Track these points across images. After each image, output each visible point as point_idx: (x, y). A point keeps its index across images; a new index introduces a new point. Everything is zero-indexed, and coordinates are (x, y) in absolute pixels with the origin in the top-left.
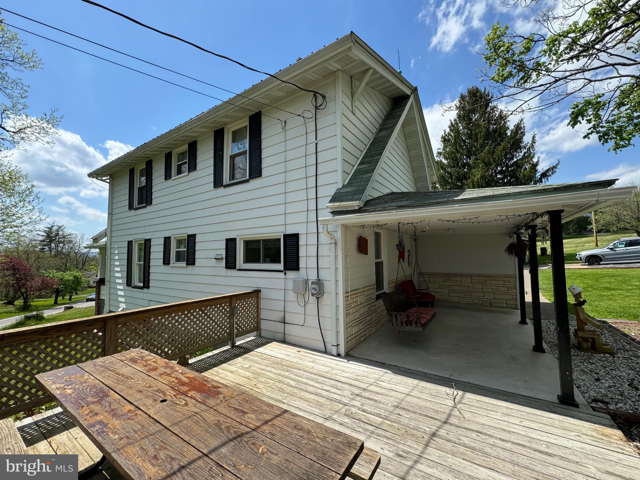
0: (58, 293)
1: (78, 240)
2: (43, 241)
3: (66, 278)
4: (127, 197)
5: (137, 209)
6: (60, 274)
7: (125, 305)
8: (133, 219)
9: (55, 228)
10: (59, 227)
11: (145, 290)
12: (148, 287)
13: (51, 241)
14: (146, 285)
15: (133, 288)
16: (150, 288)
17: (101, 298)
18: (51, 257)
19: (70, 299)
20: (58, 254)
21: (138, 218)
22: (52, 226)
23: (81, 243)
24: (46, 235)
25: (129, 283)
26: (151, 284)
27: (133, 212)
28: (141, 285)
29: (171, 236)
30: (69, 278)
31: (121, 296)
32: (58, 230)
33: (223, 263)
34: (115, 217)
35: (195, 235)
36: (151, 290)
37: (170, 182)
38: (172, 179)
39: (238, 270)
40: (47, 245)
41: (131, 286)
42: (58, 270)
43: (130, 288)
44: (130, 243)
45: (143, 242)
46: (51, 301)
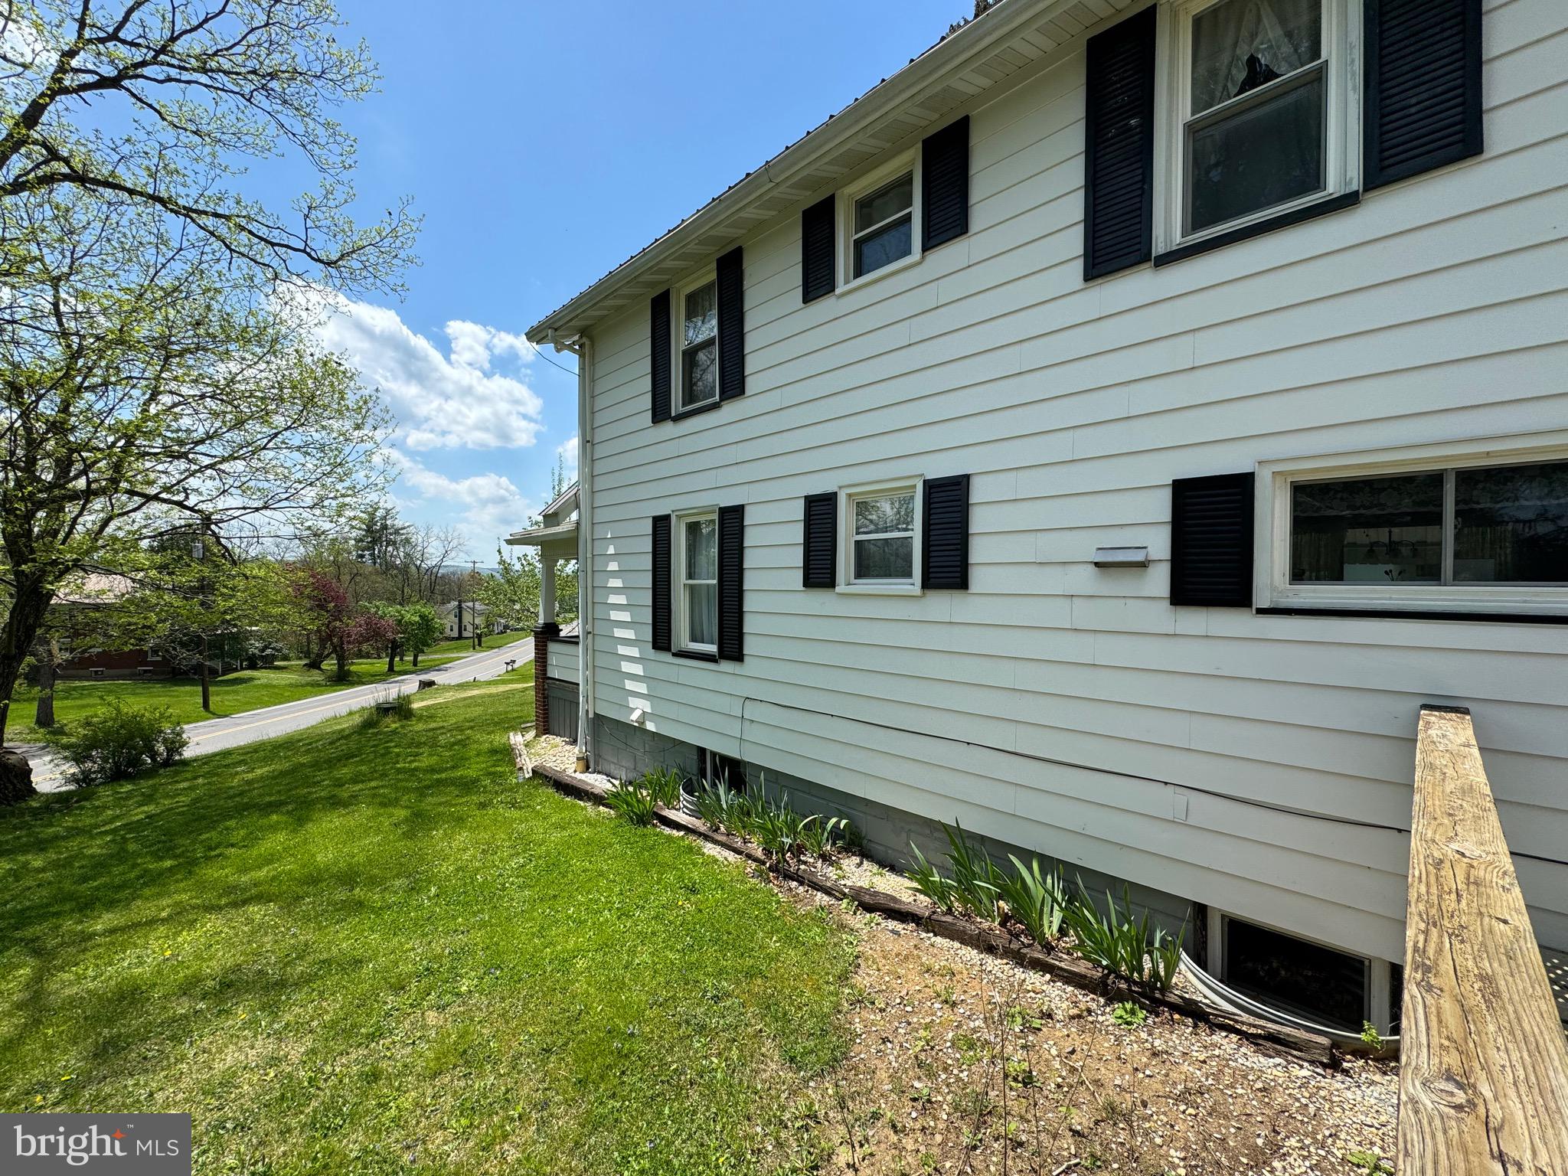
0: (395, 649)
1: (420, 540)
2: (361, 540)
3: (406, 619)
4: (647, 384)
5: (679, 418)
6: (392, 610)
7: (648, 703)
8: (671, 449)
9: (379, 513)
10: (388, 511)
11: (726, 666)
12: (738, 657)
13: (374, 542)
14: (731, 647)
15: (675, 655)
16: (746, 659)
17: (549, 675)
18: (377, 573)
19: (415, 663)
20: (389, 567)
21: (688, 445)
22: (376, 510)
23: (426, 544)
24: (364, 527)
25: (662, 639)
26: (750, 646)
27: (668, 429)
28: (712, 648)
29: (835, 489)
30: (413, 618)
31: (634, 677)
32: (385, 518)
33: (1159, 580)
34: (600, 451)
35: (967, 477)
36: (750, 666)
37: (825, 307)
38: (838, 291)
39: (1261, 611)
40: (368, 549)
41: (668, 649)
42: (391, 600)
43: (667, 657)
44: (661, 525)
45: (716, 517)
46: (382, 664)
